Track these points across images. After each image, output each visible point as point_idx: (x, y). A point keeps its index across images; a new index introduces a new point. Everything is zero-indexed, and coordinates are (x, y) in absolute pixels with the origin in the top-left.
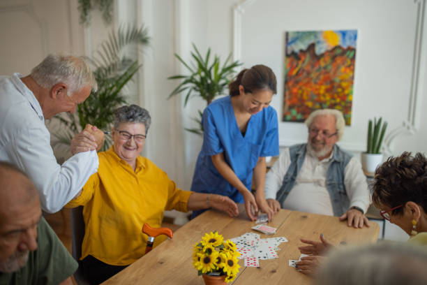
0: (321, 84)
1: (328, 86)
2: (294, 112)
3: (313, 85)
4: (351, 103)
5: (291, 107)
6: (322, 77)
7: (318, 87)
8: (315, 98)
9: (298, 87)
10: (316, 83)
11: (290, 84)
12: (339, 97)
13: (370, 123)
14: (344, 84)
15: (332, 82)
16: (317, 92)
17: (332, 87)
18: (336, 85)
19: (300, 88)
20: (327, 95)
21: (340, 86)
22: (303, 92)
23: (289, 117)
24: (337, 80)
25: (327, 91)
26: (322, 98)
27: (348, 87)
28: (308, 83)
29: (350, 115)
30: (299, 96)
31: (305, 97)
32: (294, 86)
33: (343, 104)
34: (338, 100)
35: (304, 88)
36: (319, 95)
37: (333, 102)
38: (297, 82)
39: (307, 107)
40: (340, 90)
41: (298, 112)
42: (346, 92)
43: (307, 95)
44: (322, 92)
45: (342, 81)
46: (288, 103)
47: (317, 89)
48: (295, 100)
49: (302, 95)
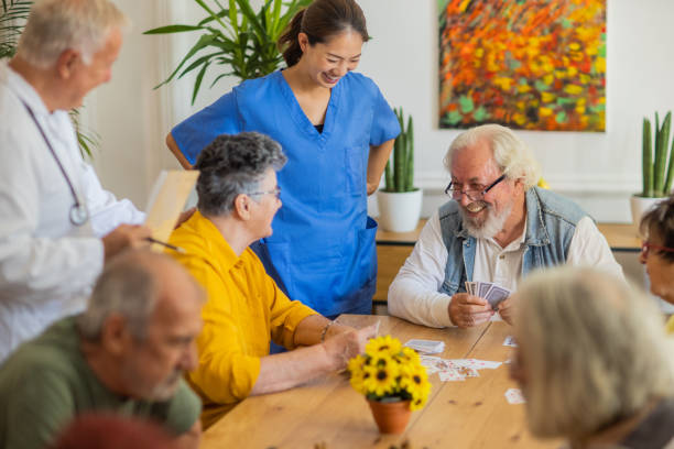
0: (531, 34)
1: (548, 38)
2: (467, 103)
3: (511, 36)
4: (602, 76)
5: (457, 93)
6: (530, 15)
7: (521, 40)
8: (517, 66)
9: (474, 40)
10: (517, 31)
11: (454, 36)
12: (573, 63)
13: (647, 125)
14: (583, 33)
15: (555, 29)
16: (520, 53)
17: (557, 40)
18: (564, 35)
19: (479, 45)
20: (544, 58)
21: (573, 38)
22: (486, 52)
23: (454, 117)
24: (567, 22)
25: (546, 48)
26: (534, 67)
27: (593, 39)
28: (498, 30)
29: (604, 106)
30: (478, 64)
31: (492, 66)
32: (463, 40)
33: (584, 79)
34: (572, 71)
35: (487, 43)
36: (524, 59)
37: (560, 75)
38: (471, 30)
39: (499, 89)
40: (575, 47)
41: (476, 105)
42: (590, 51)
43: (497, 60)
44: (532, 52)
45: (577, 25)
46: (450, 83)
47: (519, 46)
48: (468, 74)
49: (484, 59)
